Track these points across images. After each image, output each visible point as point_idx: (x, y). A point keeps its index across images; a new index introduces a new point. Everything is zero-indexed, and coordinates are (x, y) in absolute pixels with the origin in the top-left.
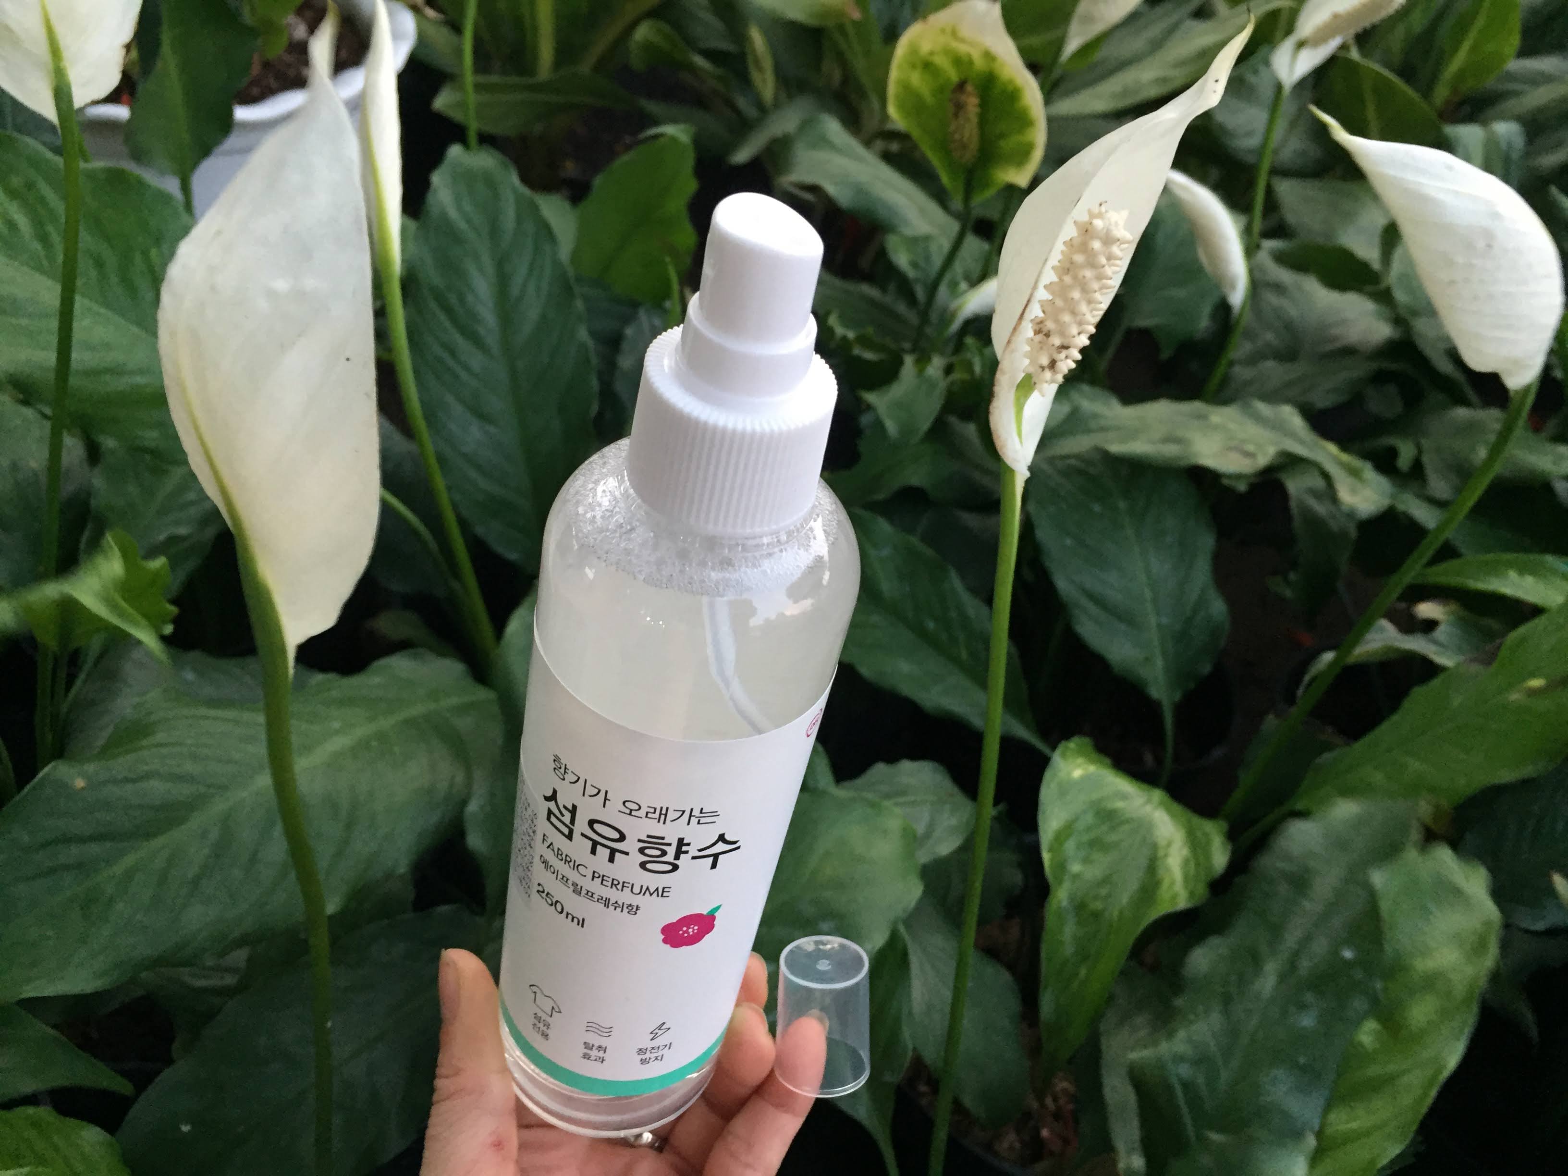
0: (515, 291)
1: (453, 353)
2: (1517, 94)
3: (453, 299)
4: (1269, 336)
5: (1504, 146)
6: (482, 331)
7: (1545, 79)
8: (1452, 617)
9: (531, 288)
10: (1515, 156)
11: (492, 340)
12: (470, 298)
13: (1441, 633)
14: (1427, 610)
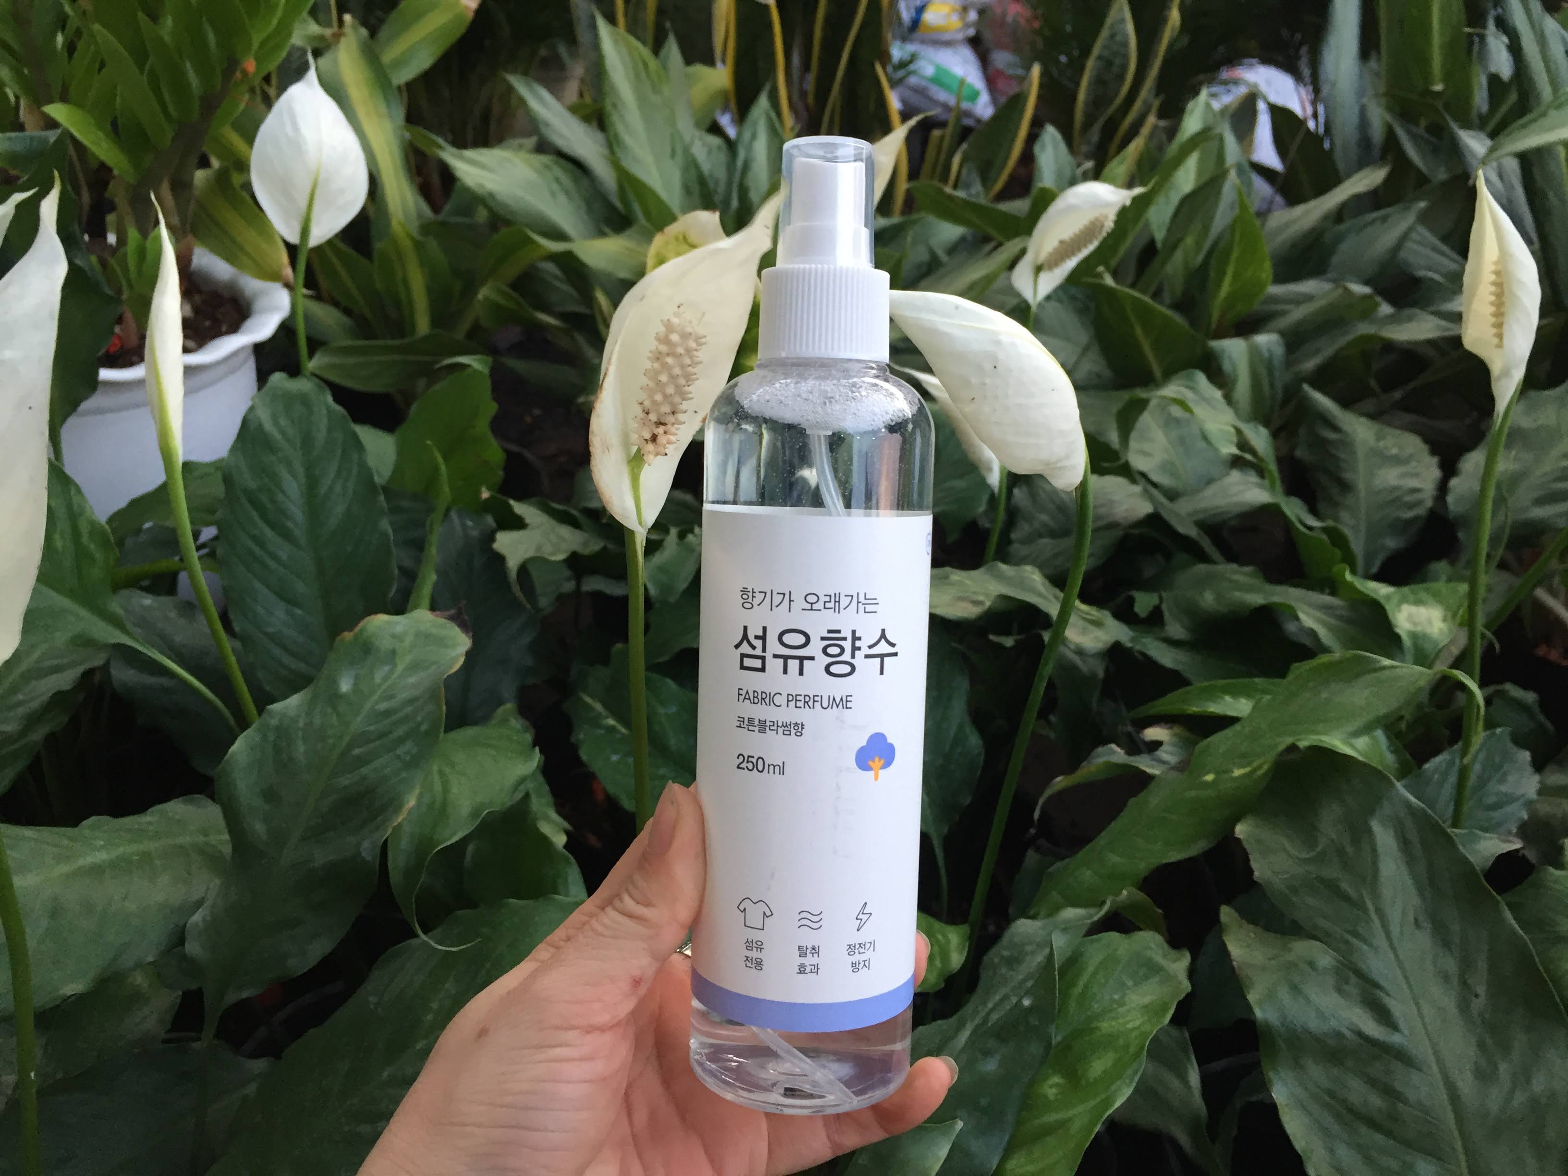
0: (323, 490)
1: (261, 543)
2: (1284, 313)
3: (264, 498)
4: (1044, 517)
5: (1266, 355)
6: (290, 524)
7: (1309, 298)
8: (1175, 739)
9: (338, 488)
10: (1276, 362)
11: (299, 532)
12: (280, 497)
13: (1163, 753)
14: (1153, 733)
